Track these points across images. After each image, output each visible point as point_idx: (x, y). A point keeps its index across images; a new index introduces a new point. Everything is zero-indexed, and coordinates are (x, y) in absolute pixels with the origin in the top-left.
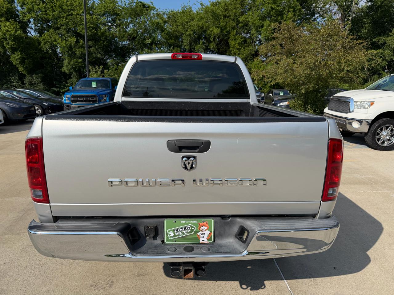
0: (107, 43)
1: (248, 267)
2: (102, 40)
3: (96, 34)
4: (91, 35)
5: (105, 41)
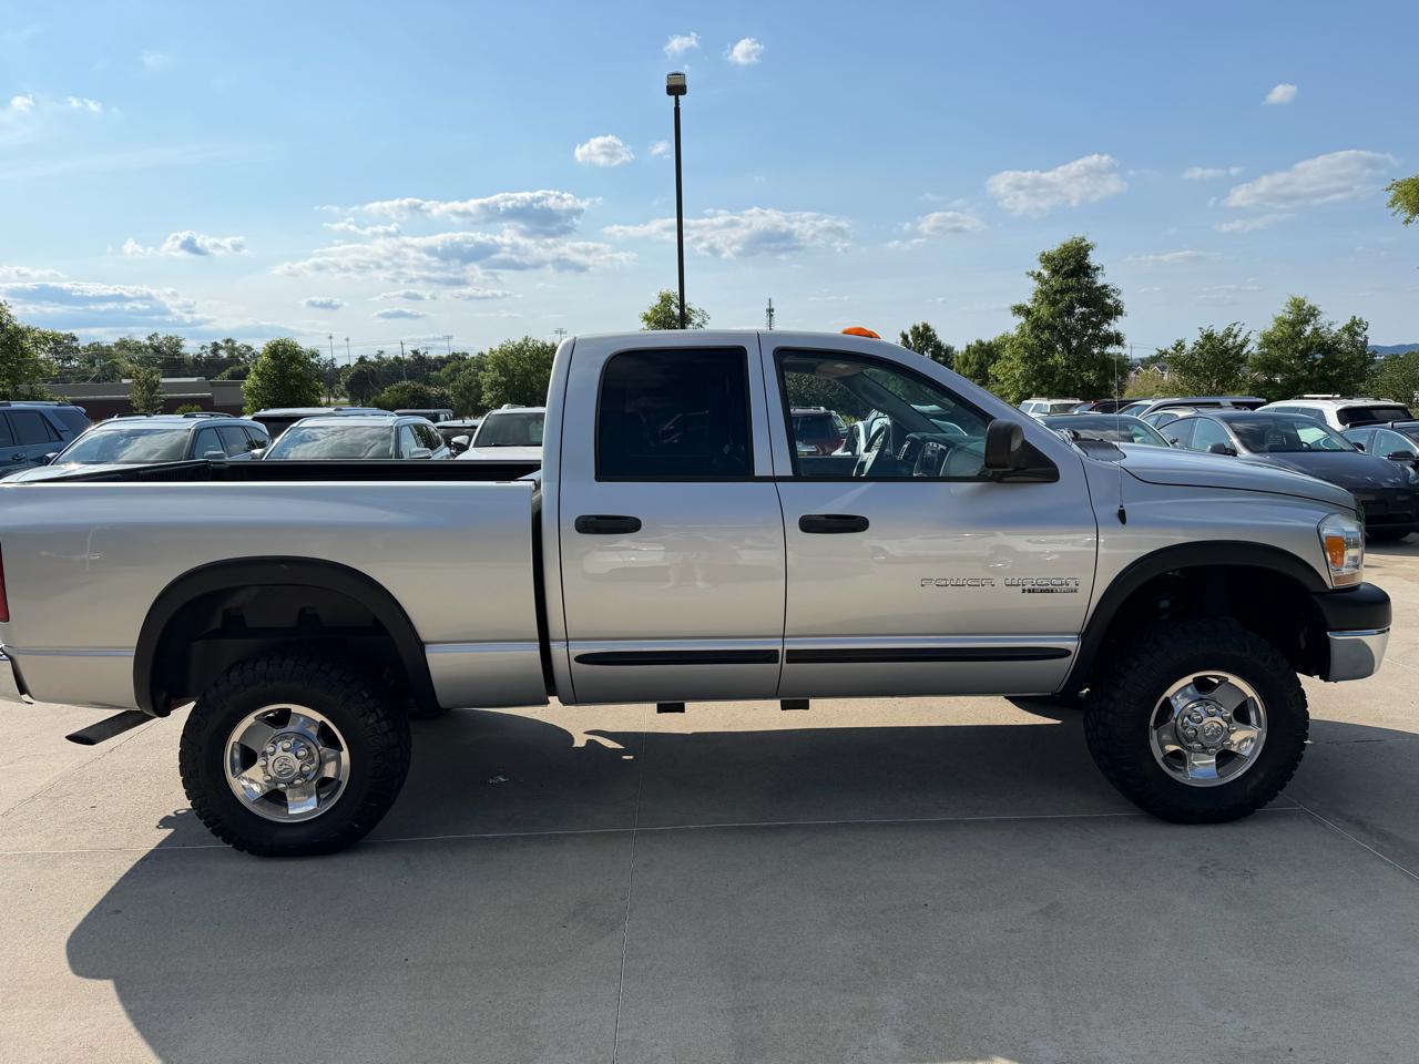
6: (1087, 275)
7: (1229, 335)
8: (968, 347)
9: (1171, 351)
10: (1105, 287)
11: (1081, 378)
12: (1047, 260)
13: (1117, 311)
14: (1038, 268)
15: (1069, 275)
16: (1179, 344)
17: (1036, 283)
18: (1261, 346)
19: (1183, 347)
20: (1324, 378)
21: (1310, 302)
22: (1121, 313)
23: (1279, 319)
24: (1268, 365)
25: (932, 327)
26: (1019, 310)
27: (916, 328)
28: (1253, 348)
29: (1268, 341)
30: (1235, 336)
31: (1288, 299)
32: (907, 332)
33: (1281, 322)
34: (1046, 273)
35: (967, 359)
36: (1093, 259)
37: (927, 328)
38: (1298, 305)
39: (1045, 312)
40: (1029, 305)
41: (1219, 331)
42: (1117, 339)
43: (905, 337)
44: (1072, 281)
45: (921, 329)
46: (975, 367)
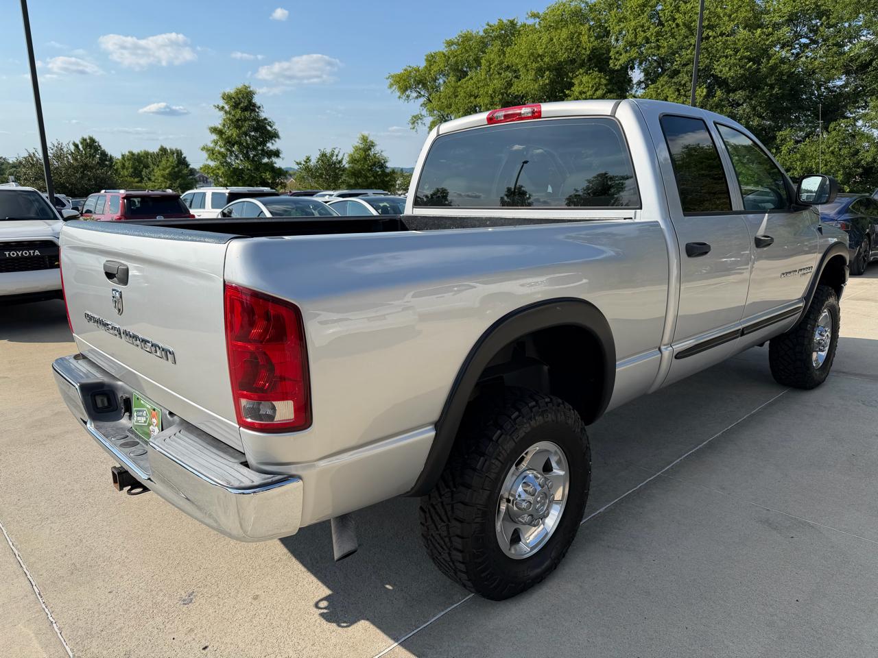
0: (780, 89)
1: (388, 586)
2: (767, 85)
3: (758, 70)
4: (743, 75)
5: (776, 86)
6: (254, 110)
7: (332, 155)
8: (123, 155)
9: (303, 163)
10: (265, 119)
11: (261, 177)
12: (227, 98)
13: (274, 136)
14: (222, 103)
15: (245, 109)
16: (308, 159)
17: (222, 113)
18: (349, 163)
19: (310, 161)
20: (383, 181)
21: (371, 139)
22: (278, 137)
23: (357, 147)
24: (355, 174)
25: (97, 140)
26: (214, 130)
27: (84, 140)
28: (345, 164)
29: (353, 160)
30: (337, 156)
31: (359, 135)
32: (78, 142)
33: (357, 149)
34: (227, 107)
35: (124, 164)
36: (257, 100)
37: (92, 140)
38: (364, 139)
39: (232, 132)
40: (220, 127)
41: (328, 151)
42: (277, 154)
43: (76, 146)
44: (247, 114)
45: (88, 141)
46: (131, 170)
